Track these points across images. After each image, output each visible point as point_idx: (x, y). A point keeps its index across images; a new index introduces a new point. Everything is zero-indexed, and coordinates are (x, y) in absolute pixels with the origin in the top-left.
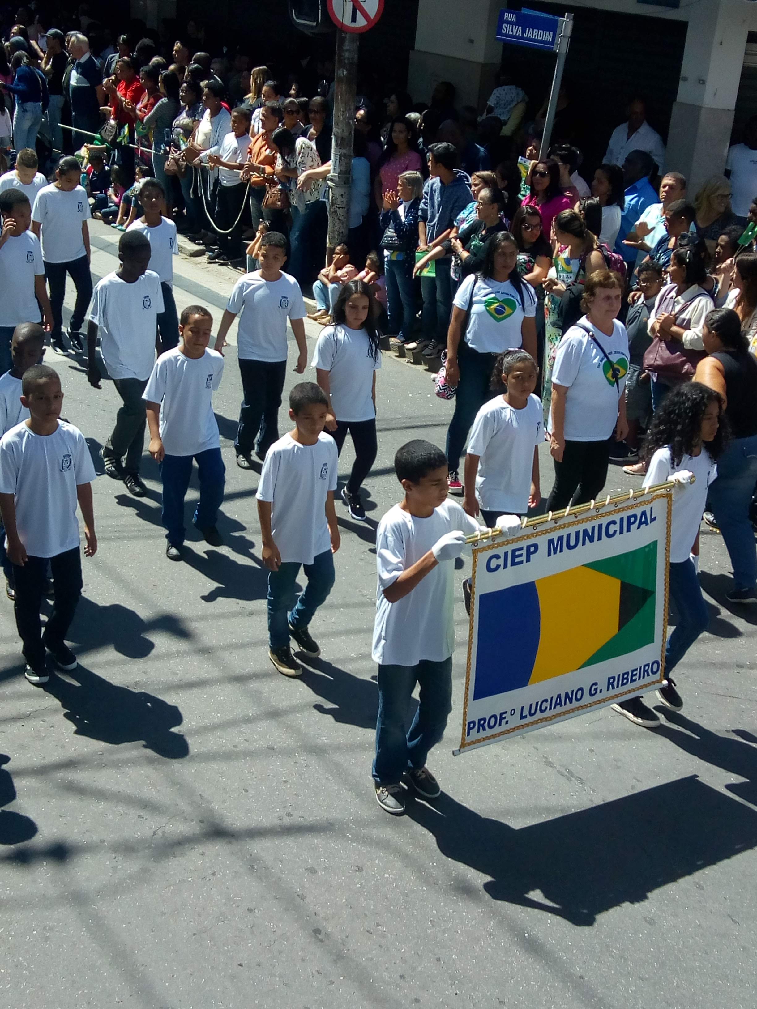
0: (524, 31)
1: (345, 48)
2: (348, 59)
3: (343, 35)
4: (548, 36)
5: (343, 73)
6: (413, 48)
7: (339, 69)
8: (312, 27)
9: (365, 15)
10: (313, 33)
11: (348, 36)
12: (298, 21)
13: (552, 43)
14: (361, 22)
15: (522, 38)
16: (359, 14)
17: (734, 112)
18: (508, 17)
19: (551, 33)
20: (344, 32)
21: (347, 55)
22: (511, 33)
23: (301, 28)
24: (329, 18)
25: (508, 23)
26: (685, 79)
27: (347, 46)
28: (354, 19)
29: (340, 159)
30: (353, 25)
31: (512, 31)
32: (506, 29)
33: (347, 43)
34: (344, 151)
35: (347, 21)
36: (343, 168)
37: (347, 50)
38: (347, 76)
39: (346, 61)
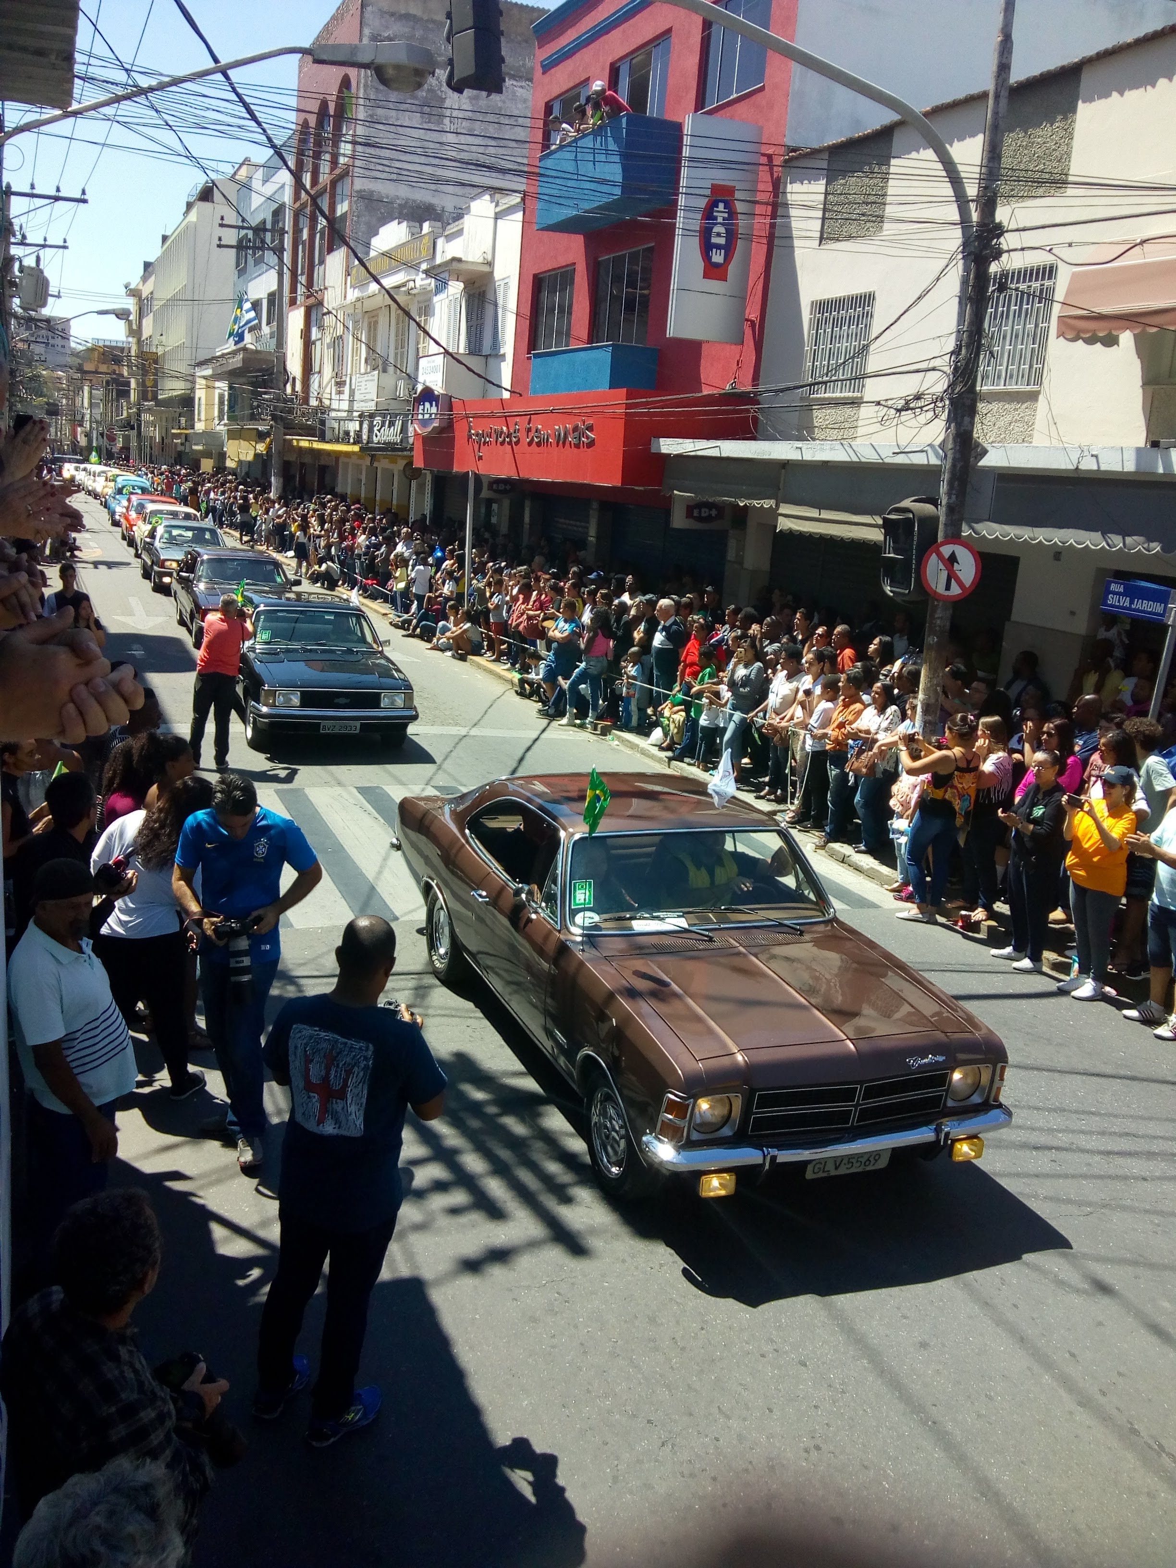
0: (1131, 602)
3: (936, 603)
4: (1159, 608)
5: (931, 640)
6: (1009, 620)
7: (929, 636)
8: (904, 594)
9: (960, 584)
10: (904, 601)
11: (941, 604)
12: (889, 589)
13: (1163, 615)
14: (955, 590)
15: (1130, 609)
16: (953, 582)
18: (1113, 587)
19: (1163, 605)
20: (937, 600)
21: (938, 622)
22: (1117, 604)
24: (922, 587)
25: (1115, 593)
27: (939, 614)
28: (948, 588)
30: (947, 593)
31: (1119, 601)
32: (1112, 600)
33: (939, 611)
35: (941, 589)
37: (938, 618)
38: (938, 643)
39: (937, 629)
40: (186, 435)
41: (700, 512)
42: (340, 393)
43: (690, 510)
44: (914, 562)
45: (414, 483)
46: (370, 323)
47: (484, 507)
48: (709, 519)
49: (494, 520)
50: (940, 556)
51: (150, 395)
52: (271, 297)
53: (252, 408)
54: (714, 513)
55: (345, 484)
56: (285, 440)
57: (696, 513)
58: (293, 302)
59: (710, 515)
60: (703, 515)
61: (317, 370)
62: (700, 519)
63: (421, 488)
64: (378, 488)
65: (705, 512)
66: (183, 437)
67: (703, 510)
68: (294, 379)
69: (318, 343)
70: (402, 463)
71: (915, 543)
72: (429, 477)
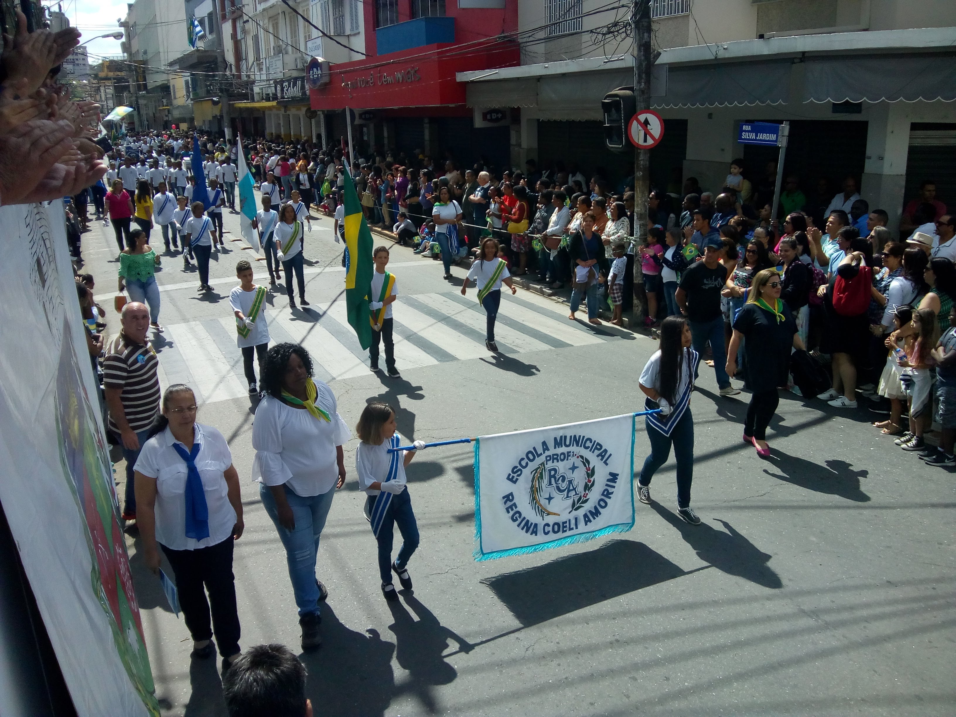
0: (756, 136)
1: (640, 159)
2: (643, 165)
3: (639, 151)
4: (773, 137)
5: (640, 174)
6: (685, 158)
7: (637, 171)
8: (619, 148)
9: (653, 137)
10: (620, 152)
11: (642, 151)
12: (610, 146)
13: (776, 141)
14: (650, 142)
15: (756, 140)
16: (648, 137)
17: (905, 176)
18: (745, 128)
19: (775, 135)
20: (640, 149)
21: (642, 162)
22: (748, 138)
23: (612, 150)
24: (629, 141)
25: (745, 131)
26: (870, 158)
27: (641, 157)
28: (645, 141)
29: (640, 227)
30: (645, 144)
31: (749, 136)
32: (745, 136)
33: (641, 155)
34: (642, 222)
35: (641, 142)
36: (642, 233)
37: (642, 160)
38: (643, 176)
39: (642, 167)
40: (169, 110)
41: (491, 116)
42: (260, 70)
43: (485, 116)
44: (623, 127)
45: (313, 121)
46: (273, 24)
47: (358, 131)
48: (497, 120)
49: (365, 138)
50: (639, 122)
51: (142, 87)
52: (210, 15)
53: (207, 86)
54: (500, 115)
55: (271, 128)
56: (230, 104)
57: (488, 117)
58: (224, 18)
59: (498, 117)
60: (493, 117)
61: (244, 58)
62: (491, 120)
63: (318, 124)
64: (292, 127)
65: (494, 116)
66: (166, 111)
67: (493, 114)
68: (231, 65)
69: (243, 41)
70: (304, 110)
71: (623, 115)
72: (322, 116)
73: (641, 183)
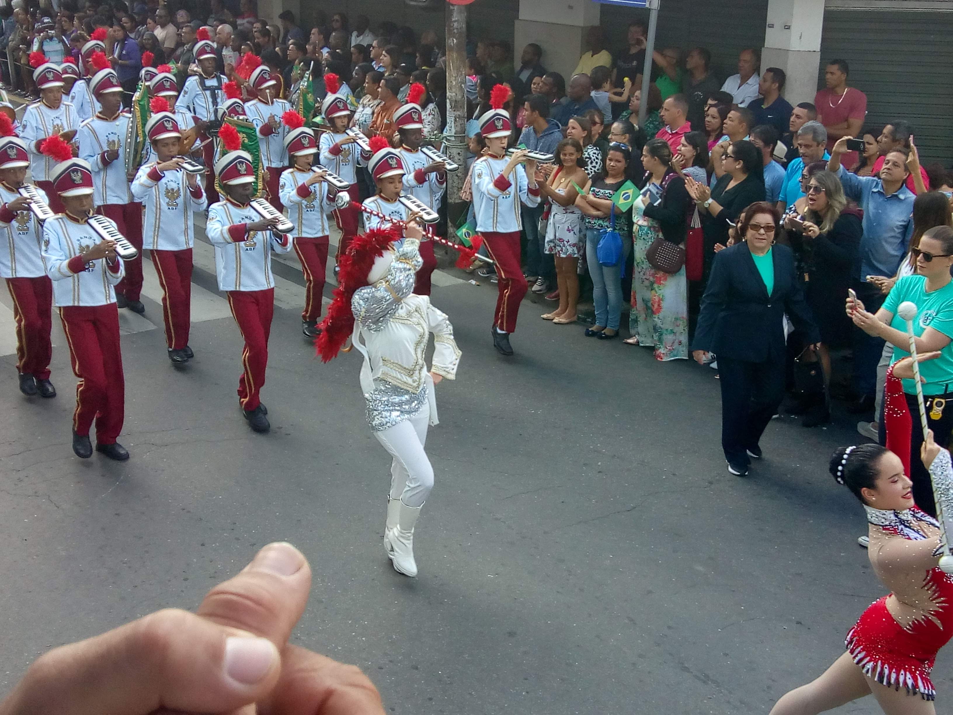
1: (453, 20)
2: (458, 29)
5: (452, 42)
6: (517, 18)
7: (449, 38)
11: (456, 8)
17: (820, 53)
20: (452, 5)
21: (456, 24)
26: (772, 26)
27: (455, 17)
29: (455, 120)
33: (455, 14)
34: (458, 113)
36: (458, 129)
38: (457, 45)
39: (455, 31)
73: (455, 55)
